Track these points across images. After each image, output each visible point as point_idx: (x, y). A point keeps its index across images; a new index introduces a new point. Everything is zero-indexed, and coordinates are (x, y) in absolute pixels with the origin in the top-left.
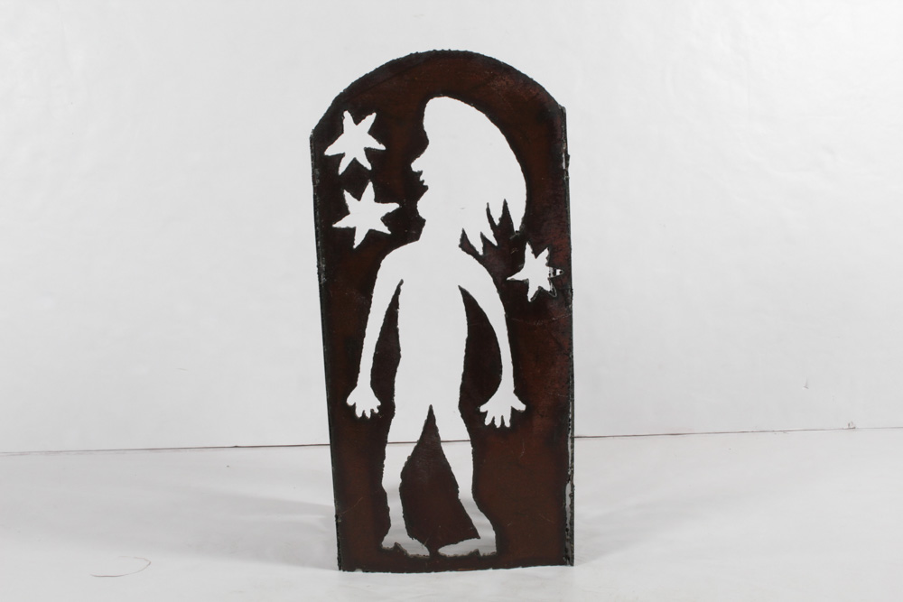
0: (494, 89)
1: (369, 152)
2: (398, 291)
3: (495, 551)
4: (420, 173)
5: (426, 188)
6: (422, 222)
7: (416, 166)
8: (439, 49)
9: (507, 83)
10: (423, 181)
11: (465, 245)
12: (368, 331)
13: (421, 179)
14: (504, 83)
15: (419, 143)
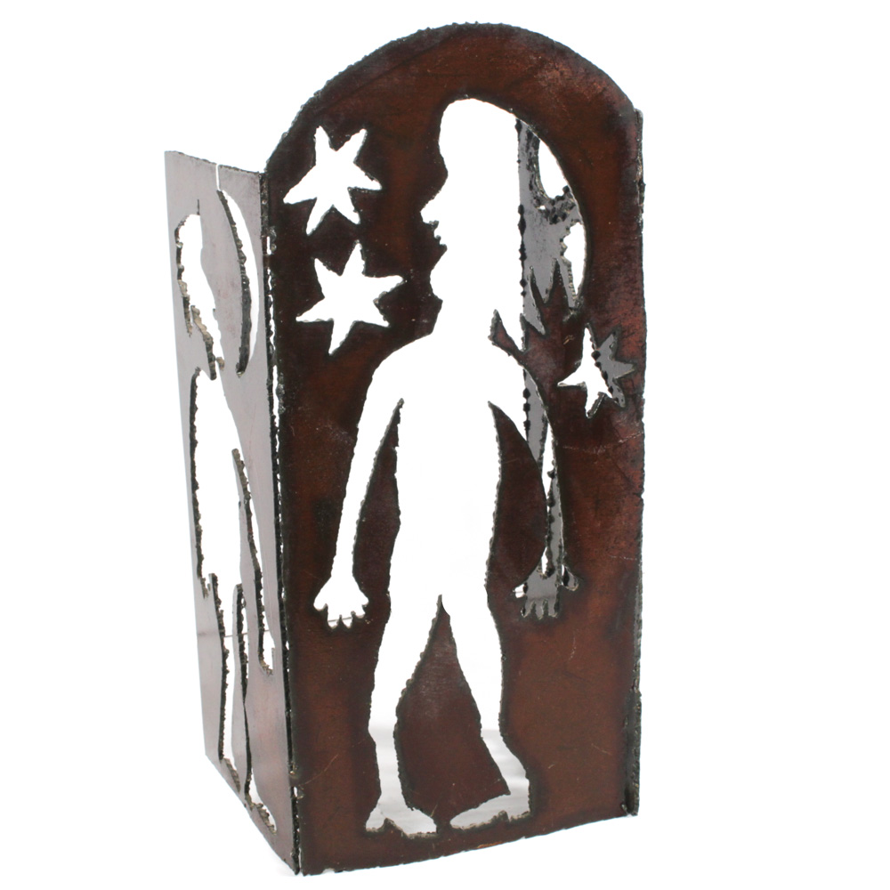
0: (543, 84)
1: (357, 195)
2: (396, 419)
3: (528, 810)
4: (436, 224)
5: (443, 249)
6: (436, 304)
7: (428, 214)
8: (461, 22)
9: (562, 73)
10: (439, 238)
11: (499, 336)
12: (350, 487)
13: (437, 233)
14: (557, 74)
15: (432, 176)
